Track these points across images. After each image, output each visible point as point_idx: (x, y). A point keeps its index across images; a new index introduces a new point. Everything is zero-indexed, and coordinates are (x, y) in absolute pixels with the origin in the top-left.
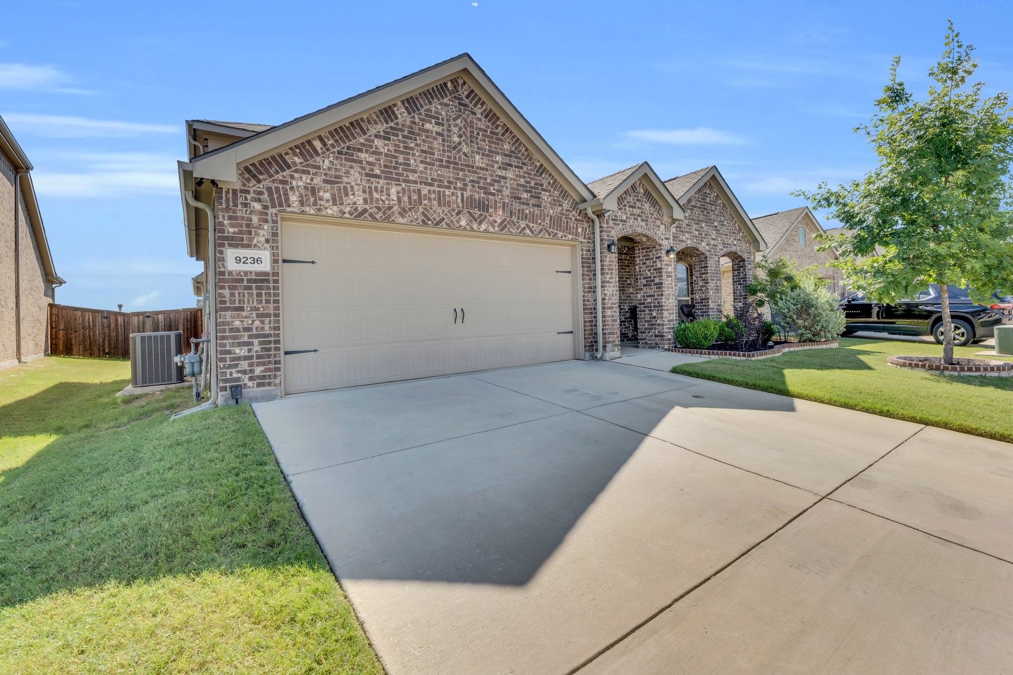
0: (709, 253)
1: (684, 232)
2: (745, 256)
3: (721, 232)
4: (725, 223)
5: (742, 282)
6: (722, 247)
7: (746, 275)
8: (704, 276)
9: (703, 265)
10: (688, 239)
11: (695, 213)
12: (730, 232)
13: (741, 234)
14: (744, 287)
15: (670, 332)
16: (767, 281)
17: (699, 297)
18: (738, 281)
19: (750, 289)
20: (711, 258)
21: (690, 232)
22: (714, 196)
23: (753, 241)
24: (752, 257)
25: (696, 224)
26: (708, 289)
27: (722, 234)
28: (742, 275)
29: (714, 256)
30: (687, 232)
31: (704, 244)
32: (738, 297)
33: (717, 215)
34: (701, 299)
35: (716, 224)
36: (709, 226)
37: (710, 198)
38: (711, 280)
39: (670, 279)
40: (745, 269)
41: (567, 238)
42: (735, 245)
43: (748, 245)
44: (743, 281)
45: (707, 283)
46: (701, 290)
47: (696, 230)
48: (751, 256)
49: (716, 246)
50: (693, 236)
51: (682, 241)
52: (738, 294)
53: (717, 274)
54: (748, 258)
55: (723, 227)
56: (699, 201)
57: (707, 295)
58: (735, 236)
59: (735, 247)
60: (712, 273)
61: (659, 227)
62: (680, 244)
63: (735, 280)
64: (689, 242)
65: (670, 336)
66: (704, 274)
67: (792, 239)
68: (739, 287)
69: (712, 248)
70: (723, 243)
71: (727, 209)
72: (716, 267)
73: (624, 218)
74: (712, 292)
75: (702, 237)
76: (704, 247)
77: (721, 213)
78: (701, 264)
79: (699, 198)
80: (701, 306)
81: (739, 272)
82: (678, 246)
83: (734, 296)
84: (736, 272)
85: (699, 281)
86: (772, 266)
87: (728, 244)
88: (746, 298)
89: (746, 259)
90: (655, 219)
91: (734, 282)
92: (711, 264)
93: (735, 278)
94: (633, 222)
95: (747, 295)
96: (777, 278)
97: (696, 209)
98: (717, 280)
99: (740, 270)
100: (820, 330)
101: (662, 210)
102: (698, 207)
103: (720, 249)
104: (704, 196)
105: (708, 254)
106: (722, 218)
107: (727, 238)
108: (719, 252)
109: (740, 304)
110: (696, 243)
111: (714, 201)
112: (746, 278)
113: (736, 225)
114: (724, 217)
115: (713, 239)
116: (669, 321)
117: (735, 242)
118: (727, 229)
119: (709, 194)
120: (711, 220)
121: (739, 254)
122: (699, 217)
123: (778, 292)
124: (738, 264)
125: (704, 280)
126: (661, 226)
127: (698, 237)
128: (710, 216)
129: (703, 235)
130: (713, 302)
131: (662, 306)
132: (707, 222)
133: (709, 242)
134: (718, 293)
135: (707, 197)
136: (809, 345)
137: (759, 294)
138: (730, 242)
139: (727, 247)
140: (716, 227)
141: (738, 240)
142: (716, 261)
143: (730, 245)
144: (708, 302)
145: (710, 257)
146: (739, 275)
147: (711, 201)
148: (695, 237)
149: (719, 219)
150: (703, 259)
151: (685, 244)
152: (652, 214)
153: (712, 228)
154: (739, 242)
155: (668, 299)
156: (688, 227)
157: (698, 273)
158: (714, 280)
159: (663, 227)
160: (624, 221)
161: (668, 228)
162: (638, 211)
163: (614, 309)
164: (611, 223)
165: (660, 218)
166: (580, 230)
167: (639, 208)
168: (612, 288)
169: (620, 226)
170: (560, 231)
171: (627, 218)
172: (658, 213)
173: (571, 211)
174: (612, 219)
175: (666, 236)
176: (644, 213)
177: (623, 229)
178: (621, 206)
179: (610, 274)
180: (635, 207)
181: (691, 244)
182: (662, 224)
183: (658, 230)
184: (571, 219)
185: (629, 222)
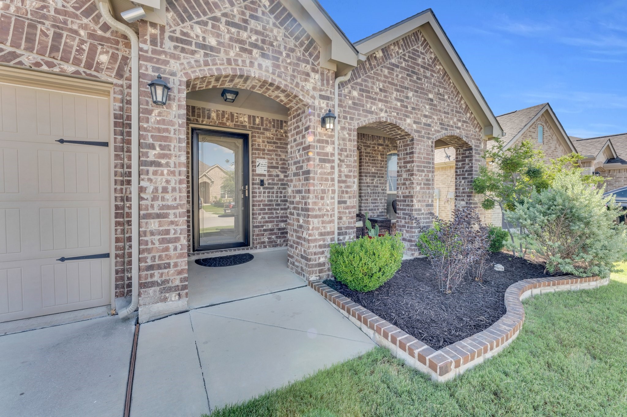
0: (417, 134)
1: (375, 99)
2: (473, 143)
3: (439, 108)
4: (446, 97)
5: (466, 176)
6: (439, 129)
7: (472, 167)
8: (409, 165)
9: (408, 151)
10: (381, 110)
11: (397, 76)
12: (452, 111)
13: (468, 115)
14: (468, 182)
15: (323, 253)
16: (499, 175)
17: (402, 193)
18: (462, 175)
19: (476, 185)
20: (421, 141)
21: (386, 102)
22: (431, 58)
23: (485, 126)
24: (482, 146)
25: (397, 90)
26: (413, 183)
27: (440, 111)
28: (467, 167)
29: (425, 139)
30: (380, 100)
31: (408, 121)
32: (461, 194)
33: (434, 84)
34: (404, 197)
35: (431, 96)
36: (420, 97)
37: (424, 59)
38: (418, 171)
39: (328, 165)
40: (471, 160)
41: (56, 70)
42: (458, 128)
43: (477, 130)
44: (468, 175)
45: (412, 175)
46: (404, 184)
47: (397, 99)
48: (480, 143)
49: (429, 125)
50: (391, 108)
51: (371, 113)
52: (461, 191)
53: (429, 163)
54: (476, 146)
55: (442, 102)
56: (404, 60)
57: (412, 191)
58: (460, 117)
59: (458, 131)
60: (420, 162)
61: (308, 75)
62: (366, 116)
63: (458, 173)
64: (383, 114)
65: (322, 260)
66: (409, 162)
67: (530, 136)
68: (463, 181)
69: (423, 128)
70: (441, 124)
71: (449, 79)
72: (427, 154)
73: (212, 41)
74: (418, 188)
75: (406, 111)
76: (409, 125)
77: (440, 82)
78: (406, 150)
79: (404, 55)
80: (404, 205)
81: (464, 164)
82: (362, 119)
83: (456, 192)
84: (460, 163)
85: (403, 172)
86: (509, 155)
87: (448, 125)
88: (470, 196)
89: (473, 147)
90: (299, 59)
91: (457, 175)
92: (420, 149)
93: (458, 170)
94: (237, 55)
95: (472, 192)
96: (514, 171)
97: (398, 70)
98: (428, 172)
99: (465, 161)
100: (591, 263)
101: (315, 48)
102: (402, 68)
103: (435, 131)
104: (414, 54)
105: (415, 136)
106: (441, 90)
107: (447, 118)
108: (433, 134)
109: (463, 203)
110: (395, 117)
111: (429, 65)
112: (472, 171)
113: (462, 102)
114: (445, 88)
115: (426, 116)
116: (321, 234)
117: (460, 124)
118: (448, 105)
119: (422, 53)
120: (423, 89)
121: (464, 139)
122: (404, 83)
123: (515, 191)
124: (463, 154)
125: (409, 170)
126: (312, 74)
127: (401, 110)
128: (422, 84)
129: (410, 109)
130: (419, 201)
131: (307, 210)
132: (417, 92)
133: (419, 119)
134: (429, 189)
135: (419, 56)
136: (568, 283)
137: (488, 193)
138: (451, 123)
139: (446, 129)
140: (432, 100)
141: (464, 122)
142: (428, 146)
143: (452, 126)
144: (412, 201)
145: (418, 140)
146: (464, 168)
147: (425, 63)
148: (394, 108)
149: (436, 90)
150: (409, 142)
151: (374, 116)
152: (292, 50)
153: (423, 101)
154: (465, 125)
155: (322, 198)
156: (383, 94)
157: (402, 161)
158: (423, 171)
159: (318, 76)
160: (212, 48)
161: (328, 81)
162: (254, 38)
163: (171, 218)
164: (169, 45)
165: (311, 60)
166: (104, 58)
167: (257, 32)
168: (166, 177)
169: (197, 56)
170: (30, 49)
171: (219, 43)
172: (306, 50)
173: (76, 16)
174: (171, 38)
175: (323, 93)
176: (271, 44)
177: (206, 64)
178: (204, 18)
179: (162, 147)
180: (245, 29)
181: (387, 118)
182: (314, 70)
183: (306, 80)
184: (76, 32)
185: (227, 53)
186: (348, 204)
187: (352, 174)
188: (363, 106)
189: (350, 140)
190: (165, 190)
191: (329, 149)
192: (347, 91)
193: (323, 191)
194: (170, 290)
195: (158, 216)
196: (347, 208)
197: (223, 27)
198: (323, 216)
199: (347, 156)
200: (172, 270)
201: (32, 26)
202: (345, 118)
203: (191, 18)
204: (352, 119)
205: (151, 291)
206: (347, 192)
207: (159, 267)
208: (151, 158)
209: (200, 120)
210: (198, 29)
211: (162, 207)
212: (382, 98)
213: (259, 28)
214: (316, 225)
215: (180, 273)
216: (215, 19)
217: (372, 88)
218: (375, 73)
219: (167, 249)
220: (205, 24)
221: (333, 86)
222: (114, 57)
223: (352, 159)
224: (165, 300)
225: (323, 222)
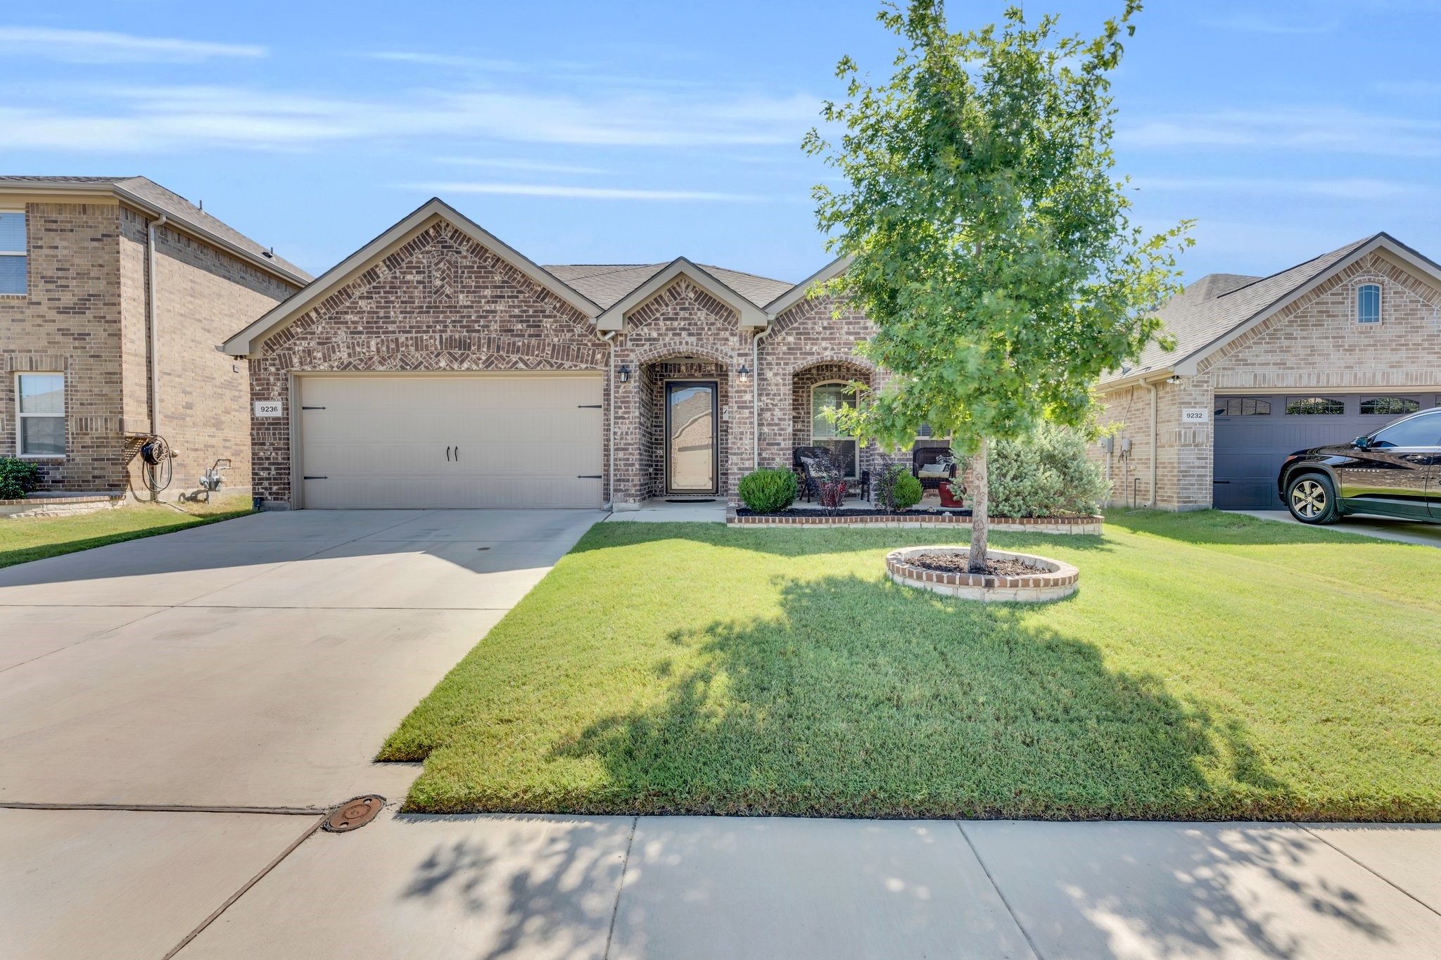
1: (817, 339)
10: (826, 349)
21: (833, 339)
30: (824, 339)
39: (747, 411)
41: (578, 368)
47: (848, 333)
50: (839, 344)
51: (812, 354)
61: (727, 339)
62: (804, 359)
64: (827, 353)
73: (655, 335)
82: (800, 362)
90: (719, 329)
94: (671, 339)
110: (846, 353)
116: (740, 469)
126: (731, 338)
148: (845, 343)
151: (816, 357)
152: (713, 324)
155: (741, 439)
156: (828, 332)
159: (736, 339)
160: (654, 339)
161: (746, 341)
162: (682, 323)
163: (630, 451)
164: (629, 344)
165: (730, 327)
166: (599, 356)
167: (685, 319)
168: (628, 426)
169: (645, 347)
170: (567, 360)
171: (659, 335)
172: (725, 321)
173: (586, 336)
174: (631, 340)
175: (741, 352)
176: (696, 324)
177: (651, 350)
178: (649, 321)
179: (626, 408)
180: (676, 319)
181: (832, 357)
182: (732, 335)
183: (725, 344)
184: (586, 345)
185: (663, 340)
186: (782, 445)
187: (787, 417)
188: (801, 349)
189: (785, 385)
190: (627, 434)
191: (747, 397)
192: (780, 338)
193: (742, 433)
194: (629, 495)
195: (623, 449)
196: (782, 449)
197: (661, 323)
198: (742, 454)
199: (781, 400)
200: (630, 484)
201: (569, 347)
202: (778, 364)
203: (641, 324)
204: (786, 364)
205: (619, 494)
206: (780, 435)
207: (624, 481)
208: (620, 414)
209: (672, 374)
210: (646, 330)
211: (625, 444)
212: (827, 336)
213: (687, 315)
214: (735, 461)
215: (635, 486)
216: (657, 319)
217: (813, 328)
218: (816, 313)
219: (628, 470)
220: (650, 324)
221: (752, 343)
222: (604, 355)
223: (787, 403)
224: (626, 501)
225: (742, 459)
